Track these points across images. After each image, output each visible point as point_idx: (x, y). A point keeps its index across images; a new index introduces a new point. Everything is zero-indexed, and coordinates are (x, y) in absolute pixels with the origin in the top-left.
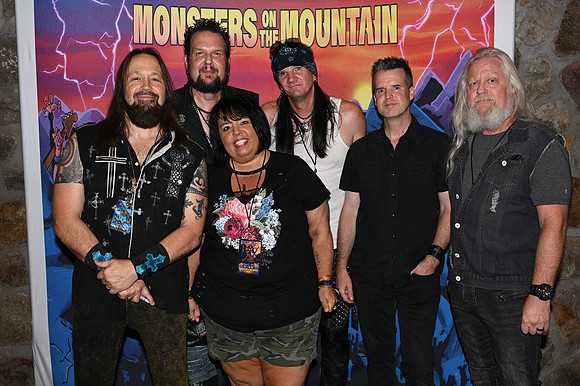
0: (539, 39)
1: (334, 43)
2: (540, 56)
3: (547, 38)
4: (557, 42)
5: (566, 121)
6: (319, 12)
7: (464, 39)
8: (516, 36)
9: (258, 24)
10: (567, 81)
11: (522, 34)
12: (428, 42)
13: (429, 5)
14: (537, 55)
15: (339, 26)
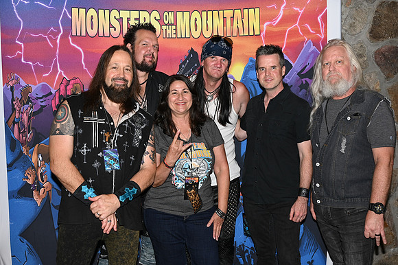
0: (358, 31)
2: (359, 42)
3: (363, 30)
4: (370, 33)
5: (378, 88)
6: (204, 14)
7: (306, 32)
8: (342, 28)
9: (160, 21)
10: (377, 60)
11: (346, 27)
12: (282, 34)
13: (282, 8)
14: (356, 42)
15: (218, 23)
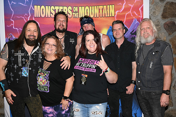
0: (157, 15)
1: (95, 16)
2: (157, 19)
3: (159, 14)
4: (162, 16)
5: (165, 39)
6: (91, 7)
7: (134, 15)
8: (150, 14)
9: (72, 11)
10: (165, 27)
11: (152, 13)
12: (124, 16)
13: (124, 5)
14: (156, 19)
15: (97, 11)
